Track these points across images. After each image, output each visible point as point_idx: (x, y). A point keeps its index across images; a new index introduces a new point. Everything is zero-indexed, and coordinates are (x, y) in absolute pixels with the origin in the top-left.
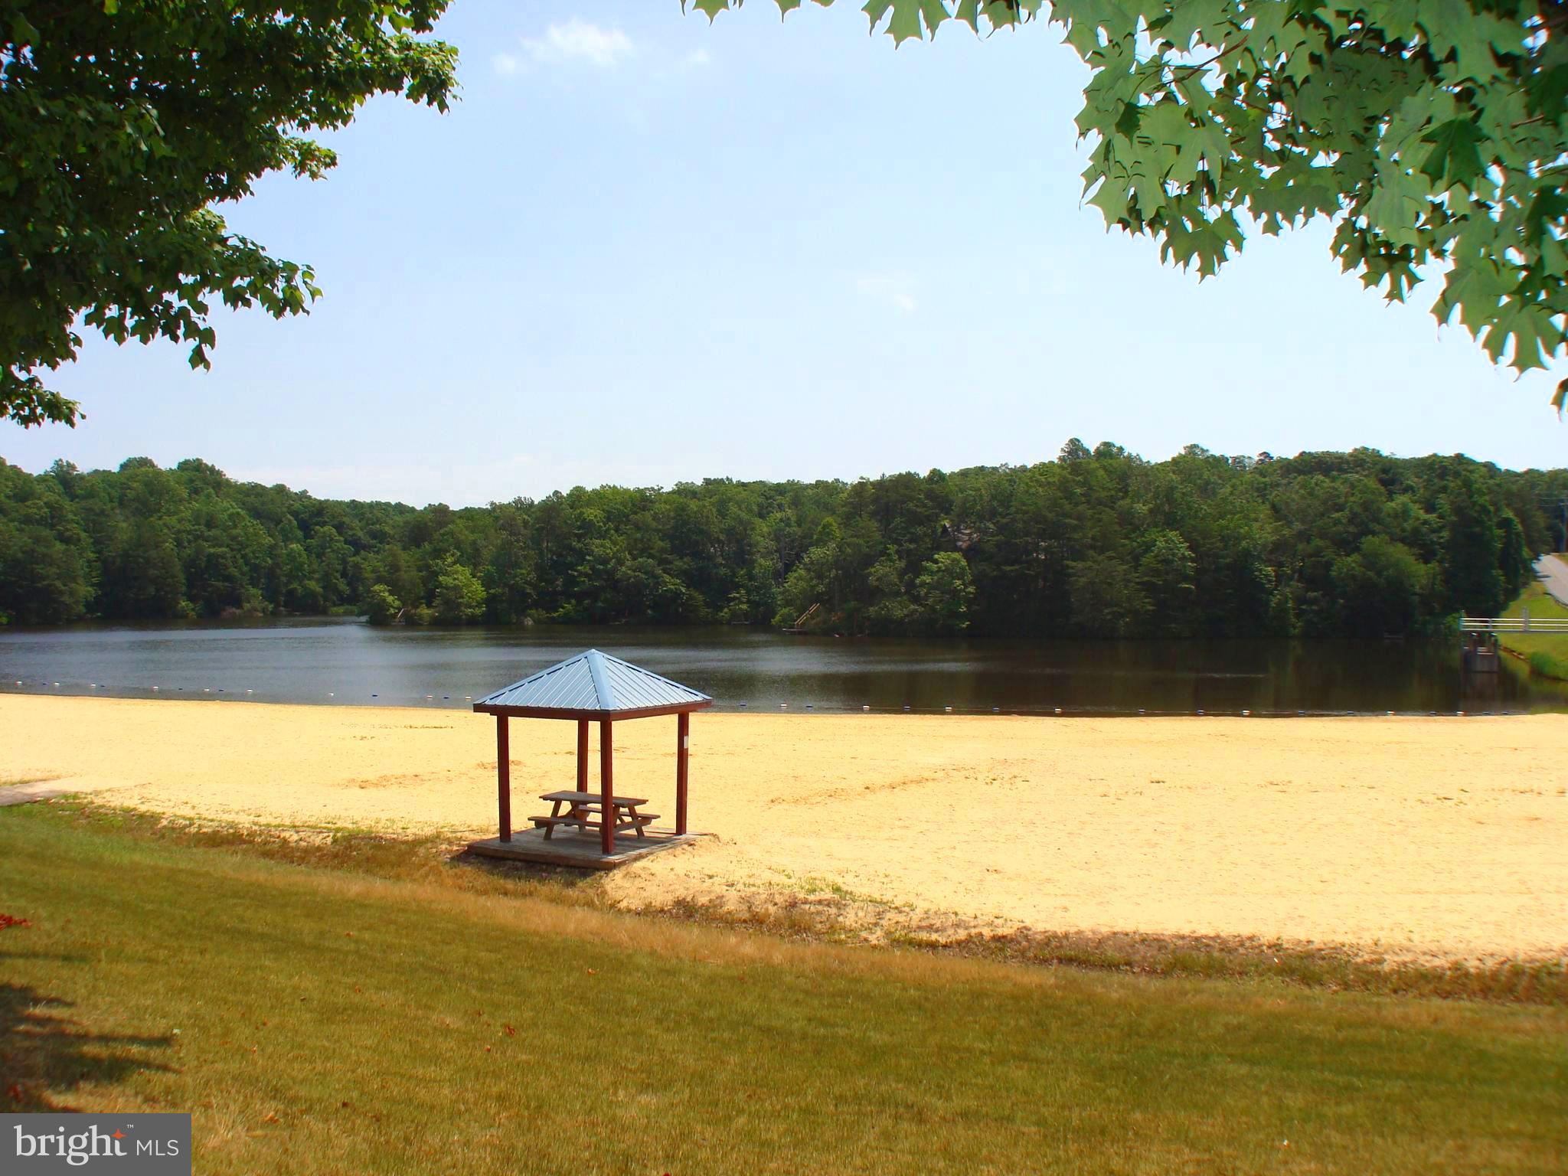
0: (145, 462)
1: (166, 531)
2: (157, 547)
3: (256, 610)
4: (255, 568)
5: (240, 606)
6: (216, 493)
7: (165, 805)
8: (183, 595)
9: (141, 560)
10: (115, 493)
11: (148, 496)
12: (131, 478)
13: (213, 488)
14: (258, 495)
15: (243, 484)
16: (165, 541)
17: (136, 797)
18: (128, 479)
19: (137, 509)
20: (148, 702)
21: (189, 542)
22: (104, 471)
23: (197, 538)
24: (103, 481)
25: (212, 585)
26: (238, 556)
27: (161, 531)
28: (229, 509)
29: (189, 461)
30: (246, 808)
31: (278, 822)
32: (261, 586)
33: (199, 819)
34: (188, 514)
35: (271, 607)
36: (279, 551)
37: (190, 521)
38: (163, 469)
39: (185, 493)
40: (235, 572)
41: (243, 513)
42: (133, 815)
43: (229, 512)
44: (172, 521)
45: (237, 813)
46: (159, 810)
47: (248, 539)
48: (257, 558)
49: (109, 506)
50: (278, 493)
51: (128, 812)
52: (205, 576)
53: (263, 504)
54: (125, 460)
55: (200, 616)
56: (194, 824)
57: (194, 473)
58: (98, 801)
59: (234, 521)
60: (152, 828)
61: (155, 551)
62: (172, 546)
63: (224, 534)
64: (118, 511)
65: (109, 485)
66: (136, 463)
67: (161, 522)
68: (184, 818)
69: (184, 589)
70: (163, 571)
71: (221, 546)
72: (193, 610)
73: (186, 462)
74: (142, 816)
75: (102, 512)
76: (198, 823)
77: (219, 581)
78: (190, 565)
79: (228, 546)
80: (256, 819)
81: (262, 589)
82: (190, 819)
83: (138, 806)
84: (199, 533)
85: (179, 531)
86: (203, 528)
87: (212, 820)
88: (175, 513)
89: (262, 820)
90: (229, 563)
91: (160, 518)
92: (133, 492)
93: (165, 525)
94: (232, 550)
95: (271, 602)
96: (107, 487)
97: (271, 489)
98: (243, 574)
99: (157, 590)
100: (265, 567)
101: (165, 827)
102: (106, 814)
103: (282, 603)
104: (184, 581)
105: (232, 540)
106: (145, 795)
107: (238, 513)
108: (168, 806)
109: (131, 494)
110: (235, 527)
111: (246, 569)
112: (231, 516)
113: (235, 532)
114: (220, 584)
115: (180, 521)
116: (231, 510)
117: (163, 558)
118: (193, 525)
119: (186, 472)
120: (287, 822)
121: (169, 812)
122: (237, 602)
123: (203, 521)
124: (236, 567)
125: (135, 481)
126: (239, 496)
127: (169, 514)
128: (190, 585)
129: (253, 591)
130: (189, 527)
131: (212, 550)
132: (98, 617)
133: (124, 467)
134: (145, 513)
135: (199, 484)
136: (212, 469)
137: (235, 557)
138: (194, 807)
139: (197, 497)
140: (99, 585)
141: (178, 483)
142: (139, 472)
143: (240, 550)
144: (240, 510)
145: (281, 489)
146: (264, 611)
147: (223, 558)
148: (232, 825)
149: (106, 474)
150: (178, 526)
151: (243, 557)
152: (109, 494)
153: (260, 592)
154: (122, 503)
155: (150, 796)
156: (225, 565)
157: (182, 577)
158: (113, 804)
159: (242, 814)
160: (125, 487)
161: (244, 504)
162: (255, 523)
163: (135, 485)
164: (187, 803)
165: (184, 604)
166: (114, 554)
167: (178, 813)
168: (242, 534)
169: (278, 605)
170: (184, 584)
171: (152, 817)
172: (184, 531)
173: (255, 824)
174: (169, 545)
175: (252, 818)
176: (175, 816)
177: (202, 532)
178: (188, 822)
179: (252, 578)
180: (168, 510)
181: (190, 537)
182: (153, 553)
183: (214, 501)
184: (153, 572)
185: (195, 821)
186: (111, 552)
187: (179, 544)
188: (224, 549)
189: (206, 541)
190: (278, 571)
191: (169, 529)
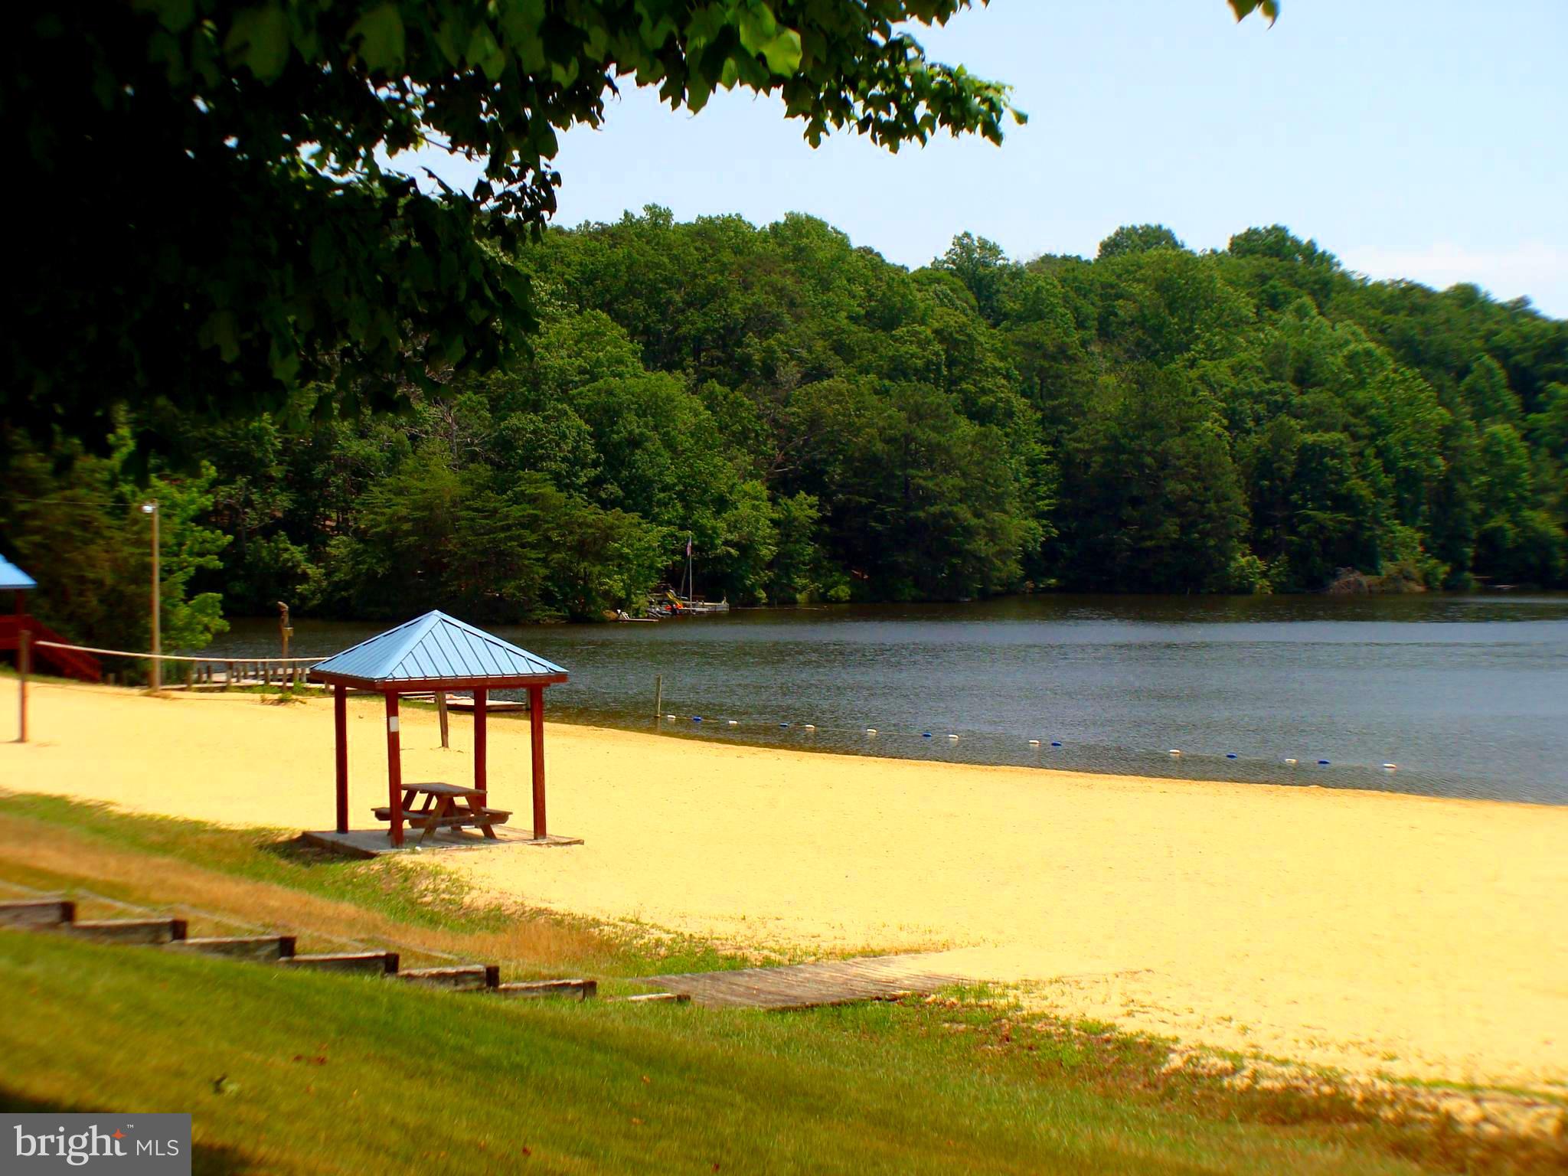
0: (1156, 237)
1: (1204, 393)
2: (1184, 430)
3: (1408, 578)
4: (1408, 480)
5: (1371, 567)
6: (1319, 306)
7: (1179, 1020)
8: (1244, 540)
9: (1149, 460)
10: (1090, 310)
11: (1164, 312)
12: (1130, 272)
13: (1313, 293)
14: (1414, 310)
15: (1380, 286)
16: (1203, 417)
17: (1116, 999)
18: (1119, 277)
19: (1139, 343)
20: (1157, 785)
21: (1258, 420)
22: (1065, 258)
23: (1275, 409)
24: (1063, 281)
25: (1307, 519)
26: (1370, 452)
27: (1194, 393)
28: (1347, 343)
29: (1255, 232)
30: (1363, 1039)
31: (1435, 1073)
32: (1419, 522)
33: (1256, 1057)
34: (1252, 355)
35: (1443, 570)
36: (1463, 441)
37: (1259, 371)
38: (1198, 252)
39: (1246, 306)
40: (1362, 489)
41: (1379, 351)
42: (1108, 1041)
43: (1345, 352)
44: (1221, 370)
45: (1343, 1049)
46: (1164, 1032)
47: (1391, 412)
48: (1413, 456)
49: (1076, 336)
50: (1462, 306)
51: (1096, 1036)
52: (1294, 497)
53: (1427, 330)
54: (1112, 233)
55: (1280, 589)
56: (1243, 1068)
57: (1267, 259)
58: (1031, 1004)
59: (1360, 371)
60: (1146, 1071)
61: (1178, 440)
62: (1219, 430)
63: (1338, 401)
64: (1095, 349)
65: (1078, 290)
66: (1135, 238)
67: (1193, 374)
68: (1222, 1054)
69: (1244, 526)
70: (1197, 485)
71: (1328, 429)
72: (1264, 575)
73: (1251, 235)
74: (1126, 1045)
75: (1062, 352)
76: (1250, 1065)
77: (1323, 508)
78: (1263, 467)
79: (1346, 428)
80: (1386, 1066)
81: (1420, 529)
82: (1236, 1057)
83: (1118, 1022)
84: (1279, 398)
85: (1235, 395)
86: (1291, 388)
87: (1285, 1063)
88: (1225, 352)
89: (1399, 1069)
90: (1349, 467)
91: (1193, 364)
92: (1131, 305)
93: (1202, 379)
94: (1355, 437)
95: (1444, 560)
96: (1072, 294)
97: (1446, 295)
98: (1380, 493)
99: (1184, 529)
100: (1428, 479)
101: (1176, 1072)
102: (1049, 1036)
103: (1470, 564)
104: (1245, 509)
105: (1354, 415)
106: (1136, 997)
107: (1368, 353)
108: (1188, 1025)
109: (1125, 310)
110: (1362, 384)
111: (1386, 481)
112: (1351, 358)
113: (1361, 396)
114: (1323, 516)
115: (1237, 370)
116: (1352, 347)
117: (1197, 457)
118: (1267, 381)
119: (1249, 257)
120: (1456, 1076)
121: (1188, 1039)
122: (1365, 557)
123: (1289, 371)
124: (1364, 478)
125: (1139, 281)
126: (1371, 313)
127: (1213, 354)
128: (1261, 514)
129: (1403, 532)
130: (1257, 385)
131: (1309, 438)
132: (1049, 589)
133: (1110, 248)
134: (1156, 352)
135: (1279, 284)
136: (1309, 252)
137: (1361, 454)
138: (1244, 1030)
139: (1275, 316)
140: (1054, 516)
141: (1231, 283)
142: (1145, 258)
143: (1372, 438)
144: (1372, 345)
145: (1467, 297)
146: (1427, 579)
147: (1334, 456)
148: (1329, 1077)
149: (1069, 266)
150: (1233, 382)
151: (1380, 453)
152: (1076, 310)
153: (1419, 536)
154: (1105, 333)
155: (1148, 1001)
156: (1340, 473)
157: (1239, 500)
158: (1062, 1014)
159: (1352, 1050)
160: (1111, 293)
161: (1382, 331)
162: (1409, 374)
163: (1136, 288)
164: (1230, 1019)
165: (1243, 561)
166: (1087, 446)
167: (1209, 1042)
168: (1380, 399)
169: (1459, 567)
170: (1245, 515)
171: (1150, 1047)
172: (1246, 394)
173: (1381, 1075)
174: (1212, 426)
175: (1375, 1062)
176: (1202, 1047)
177: (1286, 396)
178: (1228, 1064)
179: (1399, 503)
180: (1209, 345)
181: (1260, 408)
182: (1175, 445)
183: (1314, 325)
184: (1175, 487)
185: (1246, 1062)
186: (1079, 440)
187: (1234, 423)
188: (1336, 435)
189: (1296, 417)
190: (1461, 487)
191: (1213, 390)
